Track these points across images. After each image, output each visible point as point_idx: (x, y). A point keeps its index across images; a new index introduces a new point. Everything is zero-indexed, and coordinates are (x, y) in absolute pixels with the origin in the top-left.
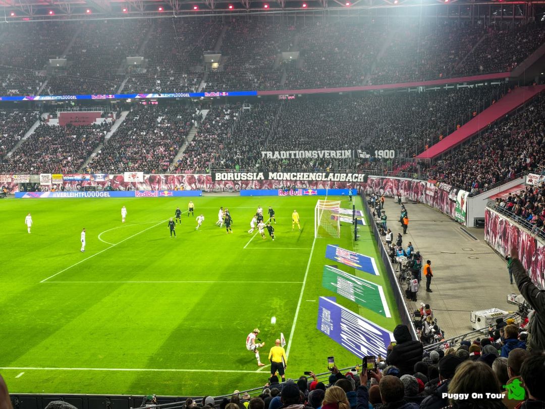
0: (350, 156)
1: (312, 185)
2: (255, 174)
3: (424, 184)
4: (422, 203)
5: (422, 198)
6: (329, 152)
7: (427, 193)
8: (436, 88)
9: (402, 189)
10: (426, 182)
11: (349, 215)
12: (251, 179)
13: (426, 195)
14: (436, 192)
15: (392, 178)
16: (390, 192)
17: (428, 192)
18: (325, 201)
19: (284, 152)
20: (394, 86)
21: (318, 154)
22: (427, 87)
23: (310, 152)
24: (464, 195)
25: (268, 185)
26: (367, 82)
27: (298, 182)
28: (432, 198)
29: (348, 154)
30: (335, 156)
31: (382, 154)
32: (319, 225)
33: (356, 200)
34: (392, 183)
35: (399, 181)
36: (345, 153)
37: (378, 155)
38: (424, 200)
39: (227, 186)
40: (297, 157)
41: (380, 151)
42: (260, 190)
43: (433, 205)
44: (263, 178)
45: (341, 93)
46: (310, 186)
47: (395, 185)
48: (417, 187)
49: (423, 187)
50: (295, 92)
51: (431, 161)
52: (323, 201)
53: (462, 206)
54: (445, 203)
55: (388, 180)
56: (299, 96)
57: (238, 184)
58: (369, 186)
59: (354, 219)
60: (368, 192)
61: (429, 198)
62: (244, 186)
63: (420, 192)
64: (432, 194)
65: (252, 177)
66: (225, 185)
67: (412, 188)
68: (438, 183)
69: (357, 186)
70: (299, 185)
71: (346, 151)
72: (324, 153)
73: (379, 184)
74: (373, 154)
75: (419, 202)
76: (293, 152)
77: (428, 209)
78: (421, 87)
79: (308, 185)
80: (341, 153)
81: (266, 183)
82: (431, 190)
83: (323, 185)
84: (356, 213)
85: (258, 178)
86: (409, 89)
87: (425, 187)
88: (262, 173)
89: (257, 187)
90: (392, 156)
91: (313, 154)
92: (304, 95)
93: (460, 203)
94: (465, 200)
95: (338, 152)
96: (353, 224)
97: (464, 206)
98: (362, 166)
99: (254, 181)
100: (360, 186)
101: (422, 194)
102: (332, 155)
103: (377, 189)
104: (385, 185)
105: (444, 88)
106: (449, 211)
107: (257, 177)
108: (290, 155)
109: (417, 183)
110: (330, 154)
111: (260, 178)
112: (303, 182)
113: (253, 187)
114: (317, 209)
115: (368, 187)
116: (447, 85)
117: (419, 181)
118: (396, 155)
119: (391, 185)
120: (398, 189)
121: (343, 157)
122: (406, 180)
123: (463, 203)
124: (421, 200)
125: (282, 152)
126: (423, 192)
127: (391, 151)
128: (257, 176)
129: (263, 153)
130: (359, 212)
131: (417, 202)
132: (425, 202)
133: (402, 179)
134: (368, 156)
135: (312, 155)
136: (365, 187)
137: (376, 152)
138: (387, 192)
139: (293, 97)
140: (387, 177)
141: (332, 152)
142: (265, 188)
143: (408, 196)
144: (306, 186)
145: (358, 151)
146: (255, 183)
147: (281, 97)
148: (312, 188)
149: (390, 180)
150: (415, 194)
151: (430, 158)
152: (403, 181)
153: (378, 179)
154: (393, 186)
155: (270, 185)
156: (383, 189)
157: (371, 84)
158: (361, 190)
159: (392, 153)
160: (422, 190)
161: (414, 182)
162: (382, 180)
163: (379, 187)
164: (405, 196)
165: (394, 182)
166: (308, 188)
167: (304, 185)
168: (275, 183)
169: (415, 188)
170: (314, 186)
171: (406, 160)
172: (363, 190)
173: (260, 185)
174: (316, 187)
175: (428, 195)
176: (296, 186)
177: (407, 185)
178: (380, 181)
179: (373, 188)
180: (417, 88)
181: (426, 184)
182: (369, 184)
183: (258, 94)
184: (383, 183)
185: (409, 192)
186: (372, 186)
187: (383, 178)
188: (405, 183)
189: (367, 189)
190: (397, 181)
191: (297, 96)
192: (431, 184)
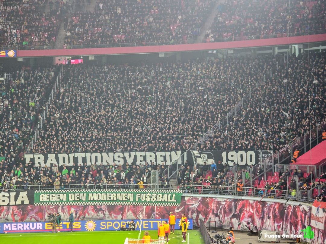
0: (180, 162)
1: (115, 213)
2: (13, 194)
3: (307, 209)
4: (306, 243)
6: (143, 154)
7: (311, 224)
8: (321, 48)
9: (269, 218)
10: (310, 205)
12: (6, 203)
13: (311, 227)
15: (252, 199)
17: (313, 223)
19: (65, 155)
20: (251, 43)
21: (124, 158)
22: (306, 45)
23: (111, 154)
26: (207, 36)
27: (90, 207)
28: (321, 234)
29: (176, 157)
30: (154, 161)
31: (234, 158)
34: (252, 207)
35: (264, 203)
36: (170, 156)
37: (228, 160)
40: (88, 163)
41: (230, 153)
44: (27, 202)
45: (162, 55)
46: (110, 214)
47: (257, 211)
48: (295, 214)
49: (306, 214)
50: (82, 52)
51: (318, 169)
52: (135, 240)
55: (246, 203)
56: (90, 58)
58: (213, 213)
60: (213, 224)
61: (316, 234)
63: (300, 224)
64: (320, 226)
65: (7, 200)
67: (287, 216)
69: (192, 214)
70: (91, 212)
71: (173, 153)
72: (135, 156)
73: (231, 210)
74: (218, 159)
75: (300, 241)
76: (80, 155)
78: (296, 46)
79: (107, 213)
80: (165, 157)
81: (32, 210)
82: (318, 219)
83: (133, 211)
85: (19, 202)
86: (277, 48)
87: (308, 214)
88: (26, 192)
89: (17, 218)
90: (251, 161)
91: (116, 158)
92: (98, 58)
95: (159, 154)
98: (201, 178)
99: (11, 208)
100: (198, 212)
101: (304, 227)
102: (148, 161)
103: (227, 219)
104: (241, 211)
107: (16, 199)
108: (76, 160)
109: (295, 208)
110: (145, 157)
111: (23, 202)
112: (98, 207)
113: (10, 217)
117: (297, 204)
118: (257, 161)
119: (251, 211)
120: (262, 219)
121: (168, 163)
122: (276, 203)
125: (61, 156)
126: (306, 224)
127: (250, 153)
129: (28, 157)
131: (295, 240)
133: (270, 201)
134: (211, 162)
135: (114, 160)
136: (206, 215)
137: (224, 154)
138: (245, 224)
139: (80, 60)
140: (243, 198)
141: (148, 154)
142: (31, 219)
143: (280, 229)
144: (104, 214)
145: (194, 154)
146: (13, 210)
147: (59, 60)
148: (115, 217)
149: (249, 203)
150: (293, 228)
151: (315, 165)
152: (271, 205)
153: (228, 200)
154: (253, 213)
155: (40, 213)
156: (237, 218)
157: (213, 40)
158: (199, 221)
159: (251, 156)
160: (303, 220)
161: (290, 206)
162: (235, 203)
163: (231, 216)
164: (275, 230)
165: (256, 205)
166: (108, 218)
167: (100, 212)
168: (48, 209)
169: (291, 216)
170: (119, 214)
171: (275, 167)
172: (203, 220)
173: (21, 213)
174: (122, 215)
175: (314, 228)
176: (87, 215)
177: (277, 211)
178: (231, 205)
179: (221, 217)
180: (290, 48)
181: (310, 209)
182: (213, 211)
183: (18, 56)
184: (238, 208)
185: (281, 223)
186: (218, 214)
187: (237, 200)
188: (274, 207)
189: (210, 218)
190: (261, 204)
191: (86, 58)
192: (318, 209)
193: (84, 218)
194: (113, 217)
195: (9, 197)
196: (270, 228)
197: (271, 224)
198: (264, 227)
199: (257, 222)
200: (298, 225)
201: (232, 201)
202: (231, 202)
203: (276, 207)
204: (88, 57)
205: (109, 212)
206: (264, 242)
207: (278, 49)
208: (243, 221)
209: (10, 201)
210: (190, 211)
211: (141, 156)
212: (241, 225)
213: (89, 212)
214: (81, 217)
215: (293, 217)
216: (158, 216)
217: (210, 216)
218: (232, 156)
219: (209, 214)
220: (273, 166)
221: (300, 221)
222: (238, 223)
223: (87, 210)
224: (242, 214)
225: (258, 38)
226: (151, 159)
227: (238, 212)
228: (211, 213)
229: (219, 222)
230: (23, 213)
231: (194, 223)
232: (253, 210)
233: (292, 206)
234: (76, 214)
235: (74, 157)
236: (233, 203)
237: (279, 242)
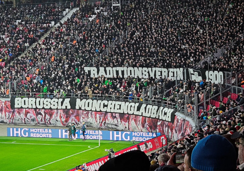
1: (124, 120)
2: (60, 101)
12: (56, 107)
37: (209, 79)
39: (28, 116)
41: (211, 73)
44: (69, 107)
46: (121, 121)
57: (41, 114)
62: (48, 117)
65: (56, 105)
66: (26, 115)
70: (110, 119)
79: (119, 120)
81: (73, 114)
83: (135, 120)
85: (64, 107)
88: (69, 99)
89: (63, 120)
99: (59, 111)
107: (62, 105)
111: (66, 107)
112: (114, 115)
113: (58, 119)
128: (62, 103)
137: (207, 73)
142: (72, 121)
146: (60, 113)
155: (77, 117)
166: (120, 124)
167: (115, 119)
168: (83, 114)
170: (126, 122)
174: (128, 123)
176: (107, 121)
193: (105, 123)
194: (123, 124)
195: (58, 103)
209: (58, 106)
213: (108, 118)
214: (103, 122)
218: (211, 75)
223: (107, 116)
234: (100, 120)
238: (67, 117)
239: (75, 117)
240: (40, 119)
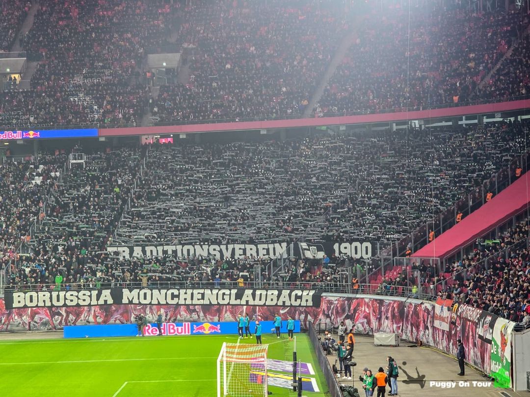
0: (285, 256)
1: (210, 314)
2: (95, 293)
3: (430, 308)
4: (429, 346)
5: (426, 336)
6: (243, 246)
7: (435, 325)
8: (444, 124)
9: (387, 318)
10: (433, 303)
11: (285, 372)
12: (86, 303)
13: (434, 328)
14: (453, 323)
15: (367, 297)
16: (366, 325)
17: (437, 323)
18: (238, 344)
19: (153, 248)
21: (221, 251)
22: (427, 121)
23: (205, 247)
24: (506, 328)
25: (122, 314)
26: (315, 110)
27: (182, 308)
28: (445, 336)
29: (281, 250)
30: (255, 254)
31: (348, 251)
32: (225, 393)
33: (300, 343)
34: (368, 306)
35: (381, 302)
36: (274, 249)
37: (340, 252)
38: (431, 339)
39: (37, 318)
40: (180, 257)
41: (343, 245)
42: (104, 325)
43: (448, 348)
44: (110, 301)
45: (263, 132)
46: (205, 316)
47: (374, 311)
48: (416, 313)
49: (428, 313)
50: (172, 129)
51: (442, 263)
52: (233, 344)
53: (503, 350)
54: (471, 345)
55: (361, 302)
56: (181, 137)
57: (59, 314)
58: (324, 314)
59: (295, 381)
60: (323, 327)
61: (441, 335)
62: (71, 317)
63: (422, 325)
64: (446, 327)
65: (88, 299)
66: (32, 317)
67: (407, 316)
68: (457, 305)
69: (300, 315)
70: (183, 314)
71: (277, 245)
72: (234, 250)
73: (344, 310)
74: (330, 252)
75: (422, 344)
76: (170, 248)
77: (439, 357)
78: (417, 122)
79: (202, 314)
80: (268, 250)
81: (117, 310)
82: (442, 319)
83: (232, 313)
84: (299, 369)
85: (101, 302)
86: (394, 124)
87: (432, 313)
88: (109, 291)
89: (99, 320)
90: (367, 253)
91: (211, 251)
92: (190, 136)
93: (499, 343)
94: (509, 338)
95: (260, 247)
96: (295, 389)
97: (508, 349)
98: (309, 274)
99: (93, 308)
100: (307, 314)
101: (426, 328)
102: (248, 254)
104: (355, 310)
105: (460, 123)
106: (479, 361)
107: (98, 299)
108: (165, 253)
109: (416, 306)
110: (245, 250)
111: (106, 301)
112: (191, 307)
113: (91, 319)
114: (222, 362)
115: (321, 316)
116: (464, 117)
117: (419, 302)
118: (374, 254)
119: (367, 310)
120: (380, 319)
121: (272, 256)
122: (395, 301)
123: (504, 343)
124: (425, 340)
125: (148, 249)
126: (429, 325)
127: (365, 244)
128: (98, 297)
129: (111, 251)
130: (305, 366)
131: (417, 343)
132: (432, 344)
133: (388, 299)
134: (321, 255)
135: (209, 253)
136: (315, 317)
137: (336, 246)
138: (360, 325)
139: (169, 139)
140: (358, 296)
141: (248, 247)
142: (115, 321)
143: (400, 331)
144: (199, 316)
145: (301, 246)
146: (95, 311)
147: (146, 139)
148: (211, 319)
149: (365, 301)
150: (414, 329)
151: (439, 257)
152: (390, 303)
153: (341, 299)
154: (370, 313)
155: (125, 314)
156: (351, 320)
157: (322, 114)
158: (307, 322)
159: (367, 247)
160: (426, 320)
161: (411, 304)
162: (348, 302)
163: (344, 316)
164: (394, 332)
165: (373, 304)
166: (203, 320)
167: (194, 313)
168: (135, 310)
169: (412, 316)
170: (215, 315)
171: (393, 260)
172: (312, 322)
173: (104, 314)
174: (219, 317)
175: (438, 329)
176: (179, 317)
177: (396, 310)
178: (344, 304)
179: (332, 318)
180: (410, 123)
181: (434, 307)
182: (324, 311)
183: (99, 135)
184: (352, 308)
185: (401, 324)
186: (329, 314)
187: (351, 298)
188: (393, 306)
189: (320, 320)
190: (378, 303)
191: (176, 137)
192: (442, 307)
193: (175, 320)
194: (208, 319)
195: (90, 296)
196: (388, 330)
197: (389, 326)
198: (381, 329)
199: (374, 323)
200: (420, 325)
201: (346, 300)
202: (343, 301)
203: (395, 305)
204: (179, 135)
205: (204, 313)
206: (381, 345)
207: (396, 125)
208: (357, 322)
209: (91, 300)
210: (297, 312)
211: (240, 249)
212: (355, 327)
213: (181, 313)
214: (172, 319)
215: (414, 316)
216: (260, 318)
217: (319, 318)
218: (346, 248)
219: (319, 315)
220: (392, 259)
221: (422, 322)
222: (352, 325)
223: (179, 310)
224: (357, 314)
225: (373, 113)
226: (252, 252)
227: (352, 312)
228: (321, 314)
229: (330, 324)
230: (106, 314)
231: (301, 325)
232: (369, 310)
233: (413, 305)
234: (166, 316)
235: (163, 250)
236: (346, 302)
237: (398, 346)
238: (106, 316)
239: (120, 315)
240: (58, 322)
